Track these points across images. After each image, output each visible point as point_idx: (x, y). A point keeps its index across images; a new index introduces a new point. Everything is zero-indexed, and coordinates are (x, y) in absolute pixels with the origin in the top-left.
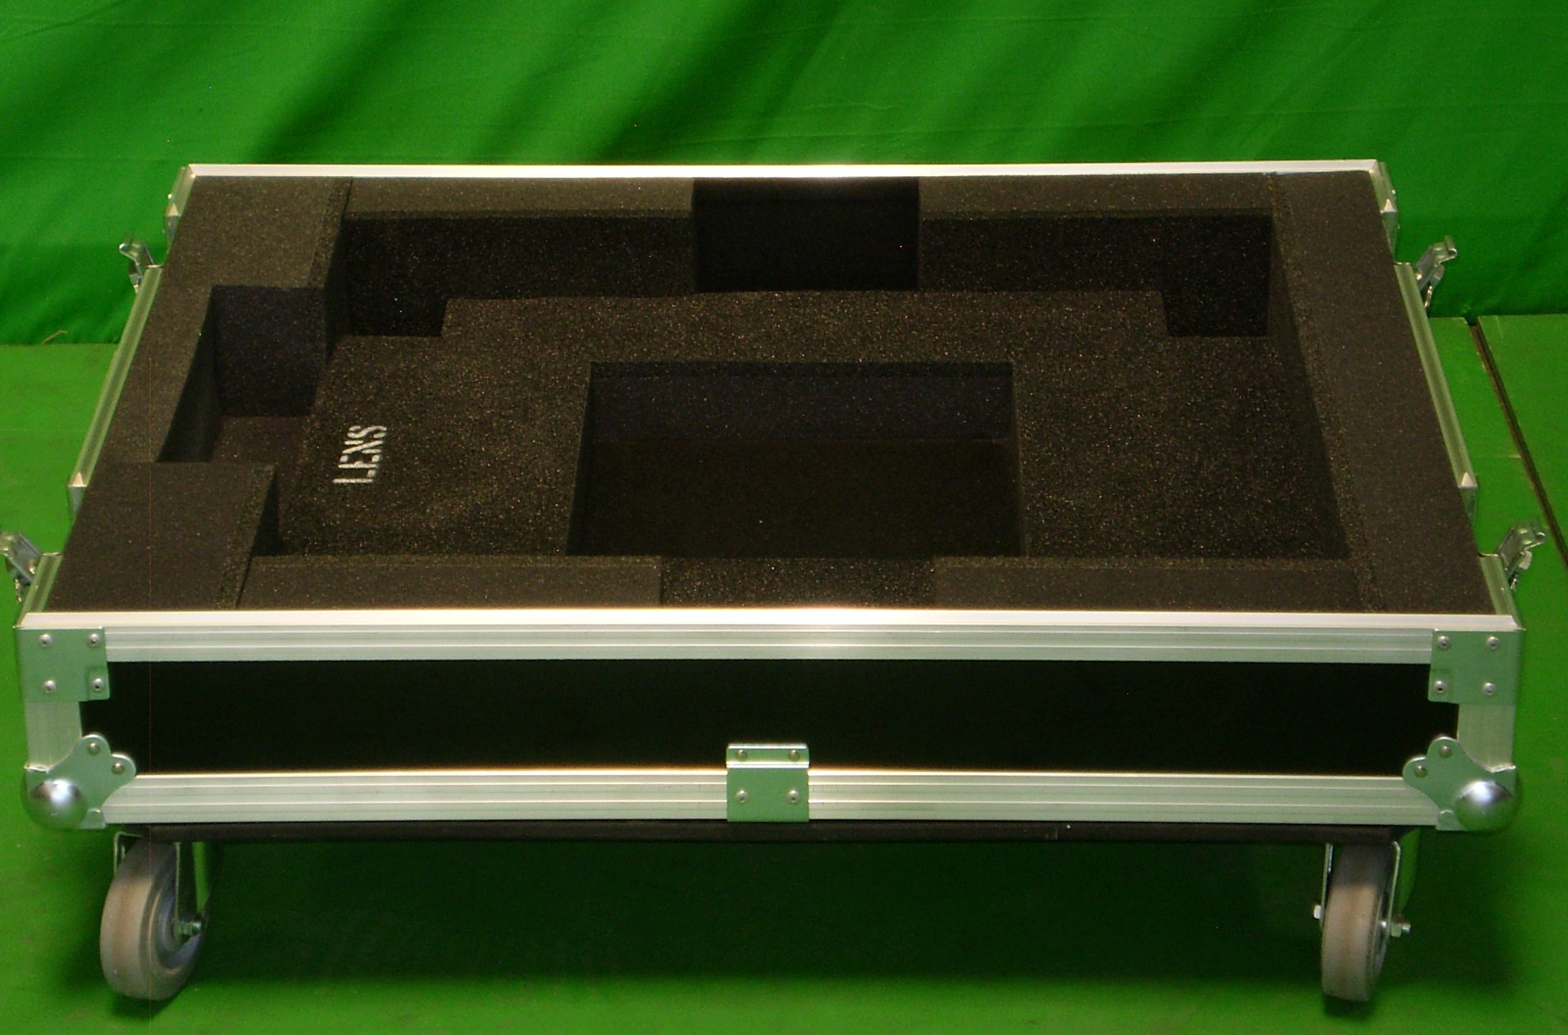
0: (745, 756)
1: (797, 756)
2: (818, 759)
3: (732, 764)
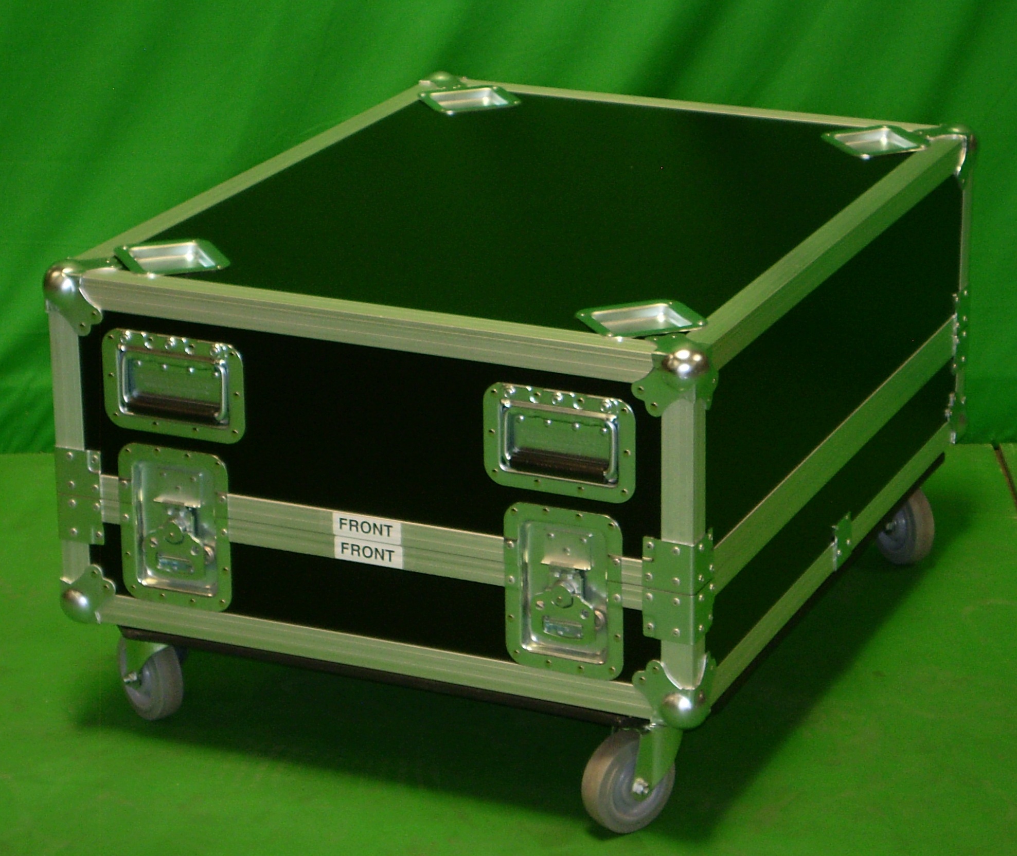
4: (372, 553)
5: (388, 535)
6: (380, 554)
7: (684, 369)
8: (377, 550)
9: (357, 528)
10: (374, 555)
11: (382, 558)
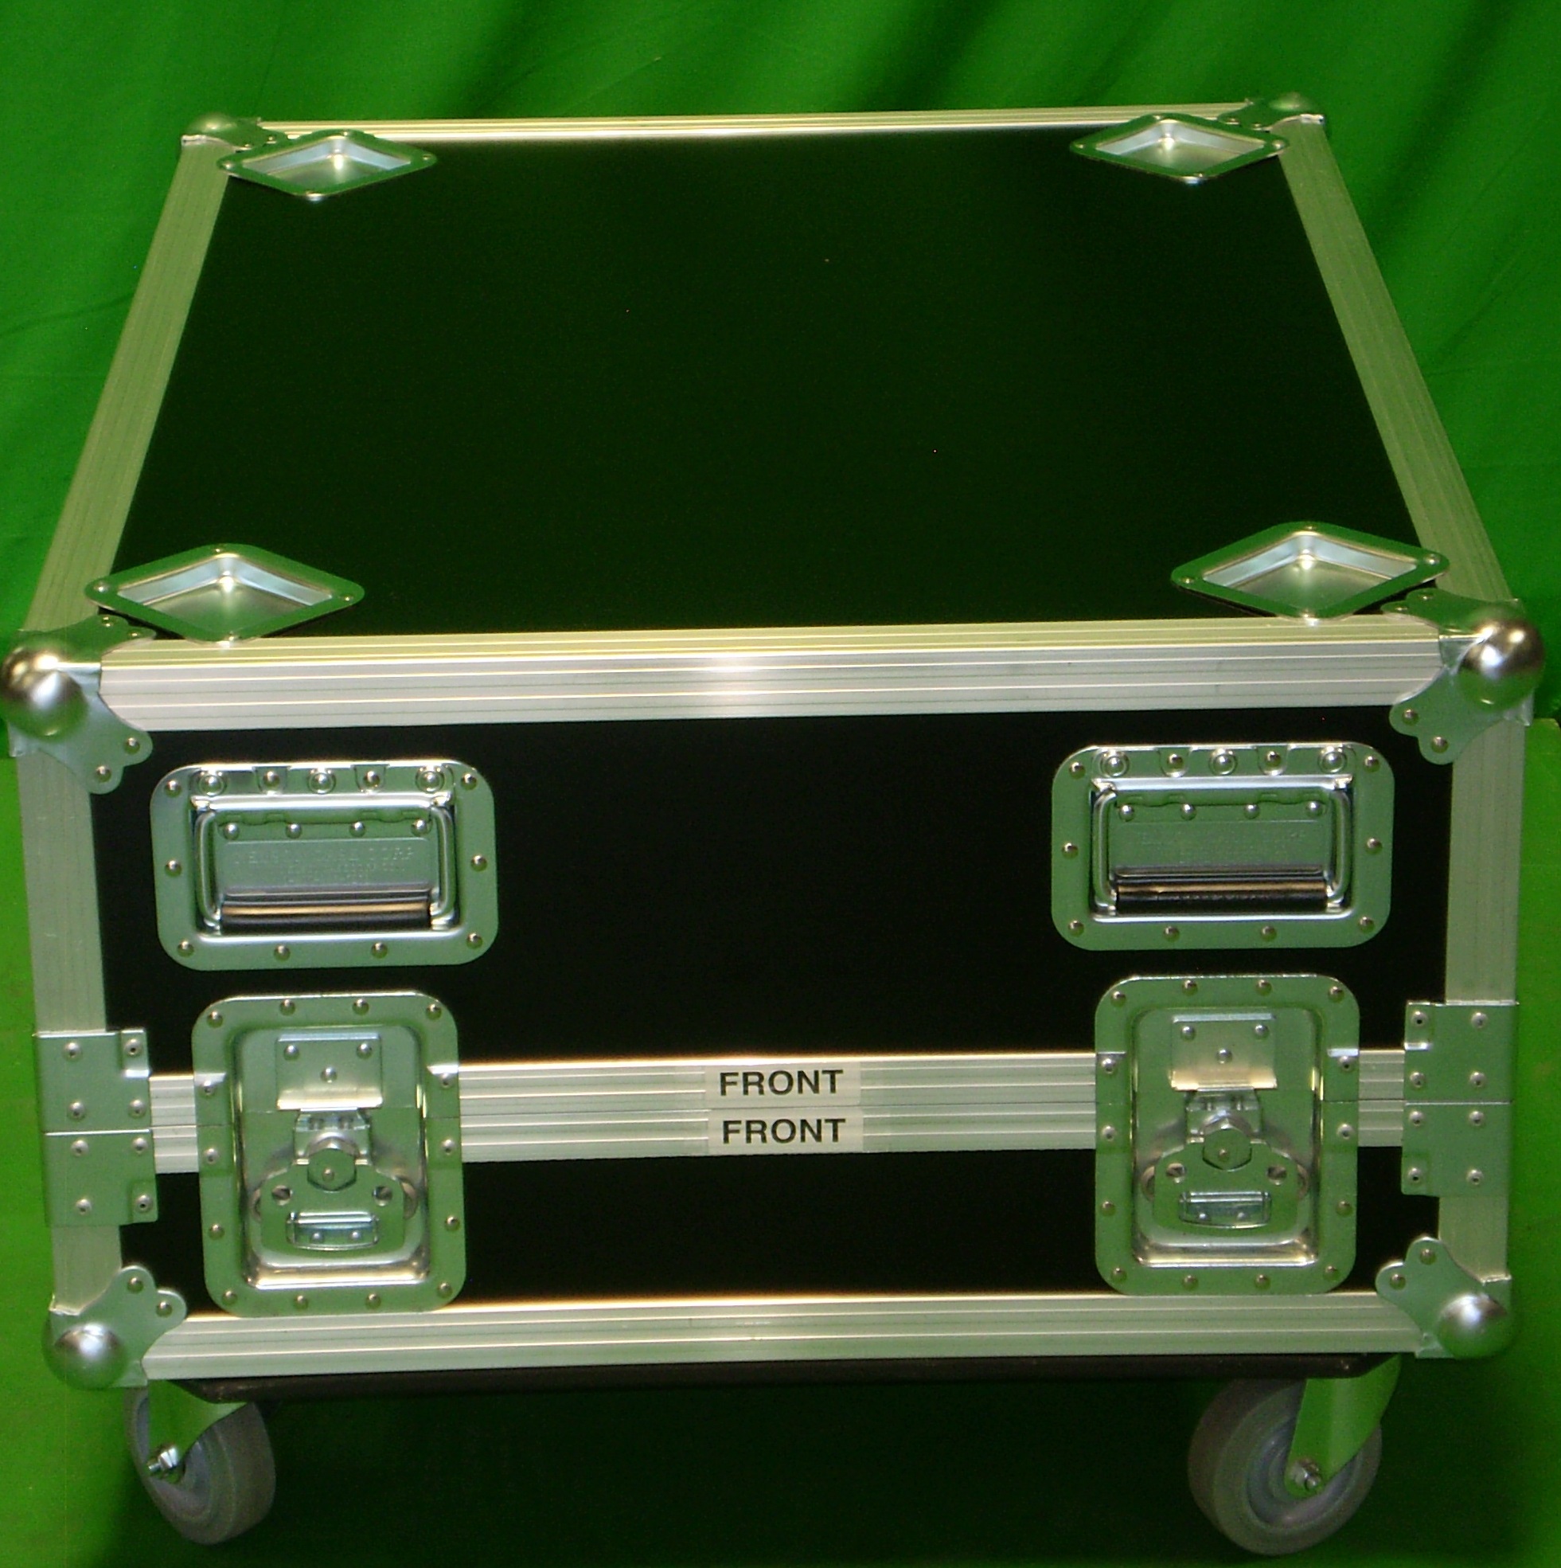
4: (793, 1131)
5: (833, 1090)
6: (811, 1131)
7: (1491, 659)
8: (804, 1123)
9: (761, 1086)
10: (798, 1135)
11: (818, 1138)
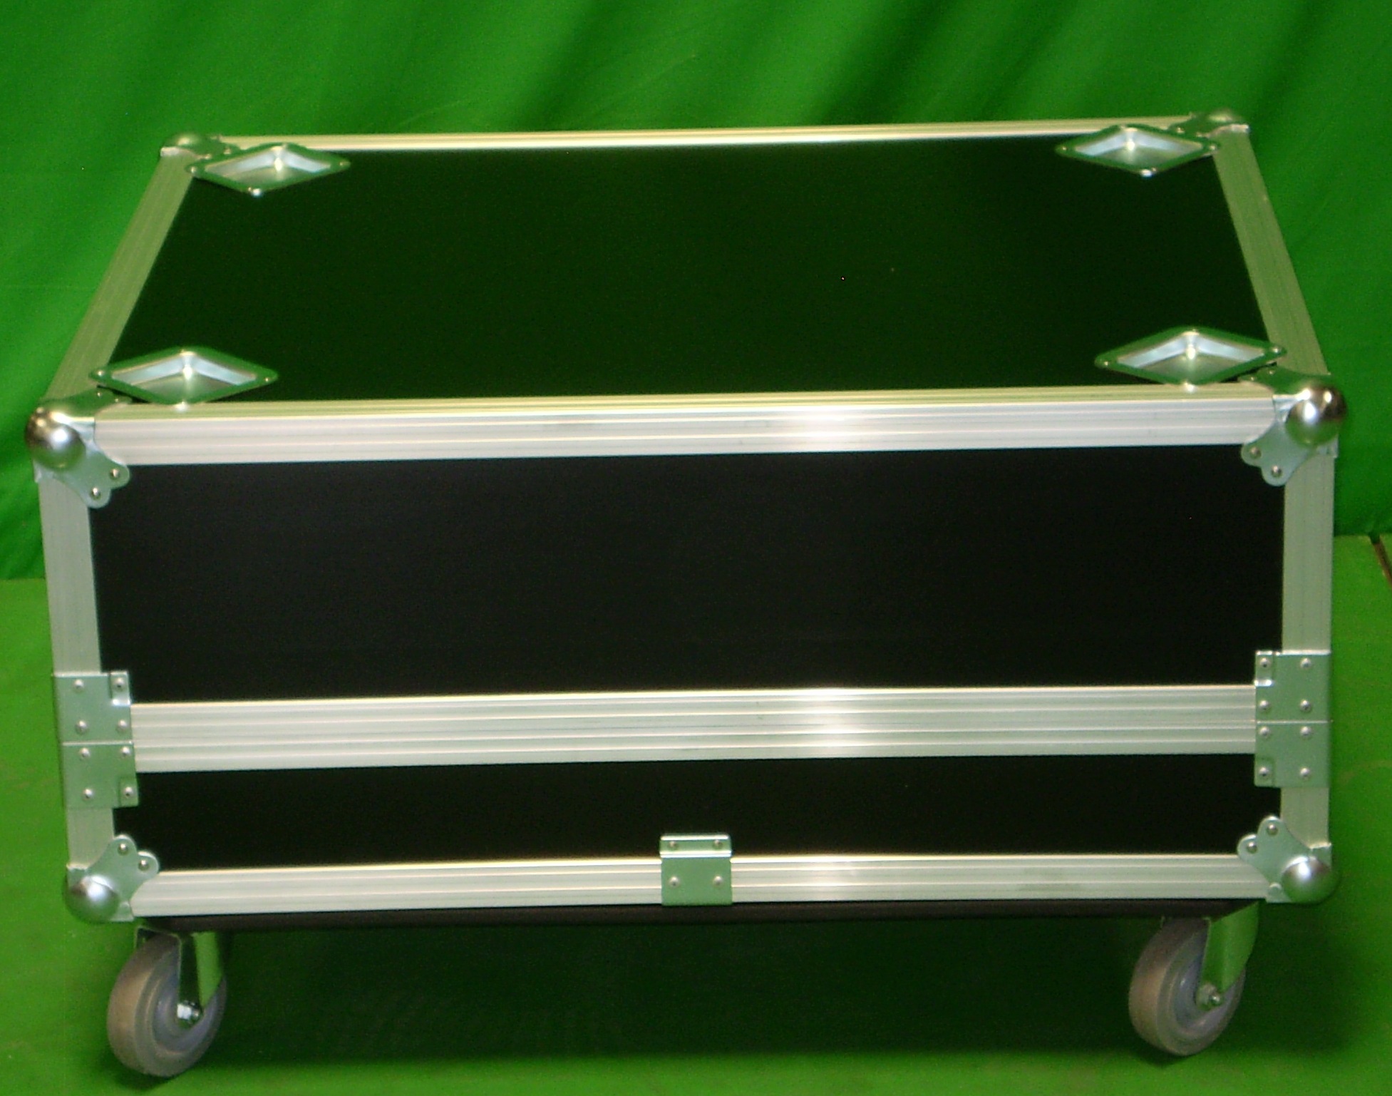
0: (677, 846)
1: (720, 846)
2: (740, 847)
3: (665, 854)
